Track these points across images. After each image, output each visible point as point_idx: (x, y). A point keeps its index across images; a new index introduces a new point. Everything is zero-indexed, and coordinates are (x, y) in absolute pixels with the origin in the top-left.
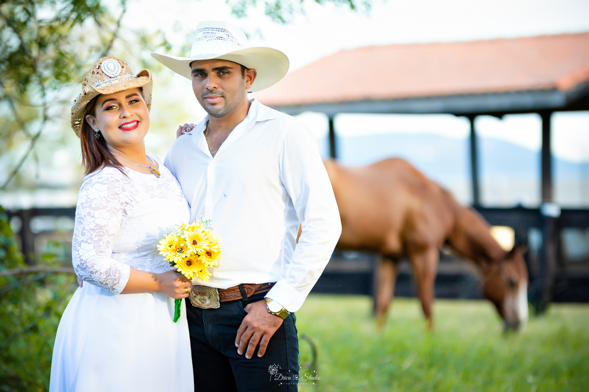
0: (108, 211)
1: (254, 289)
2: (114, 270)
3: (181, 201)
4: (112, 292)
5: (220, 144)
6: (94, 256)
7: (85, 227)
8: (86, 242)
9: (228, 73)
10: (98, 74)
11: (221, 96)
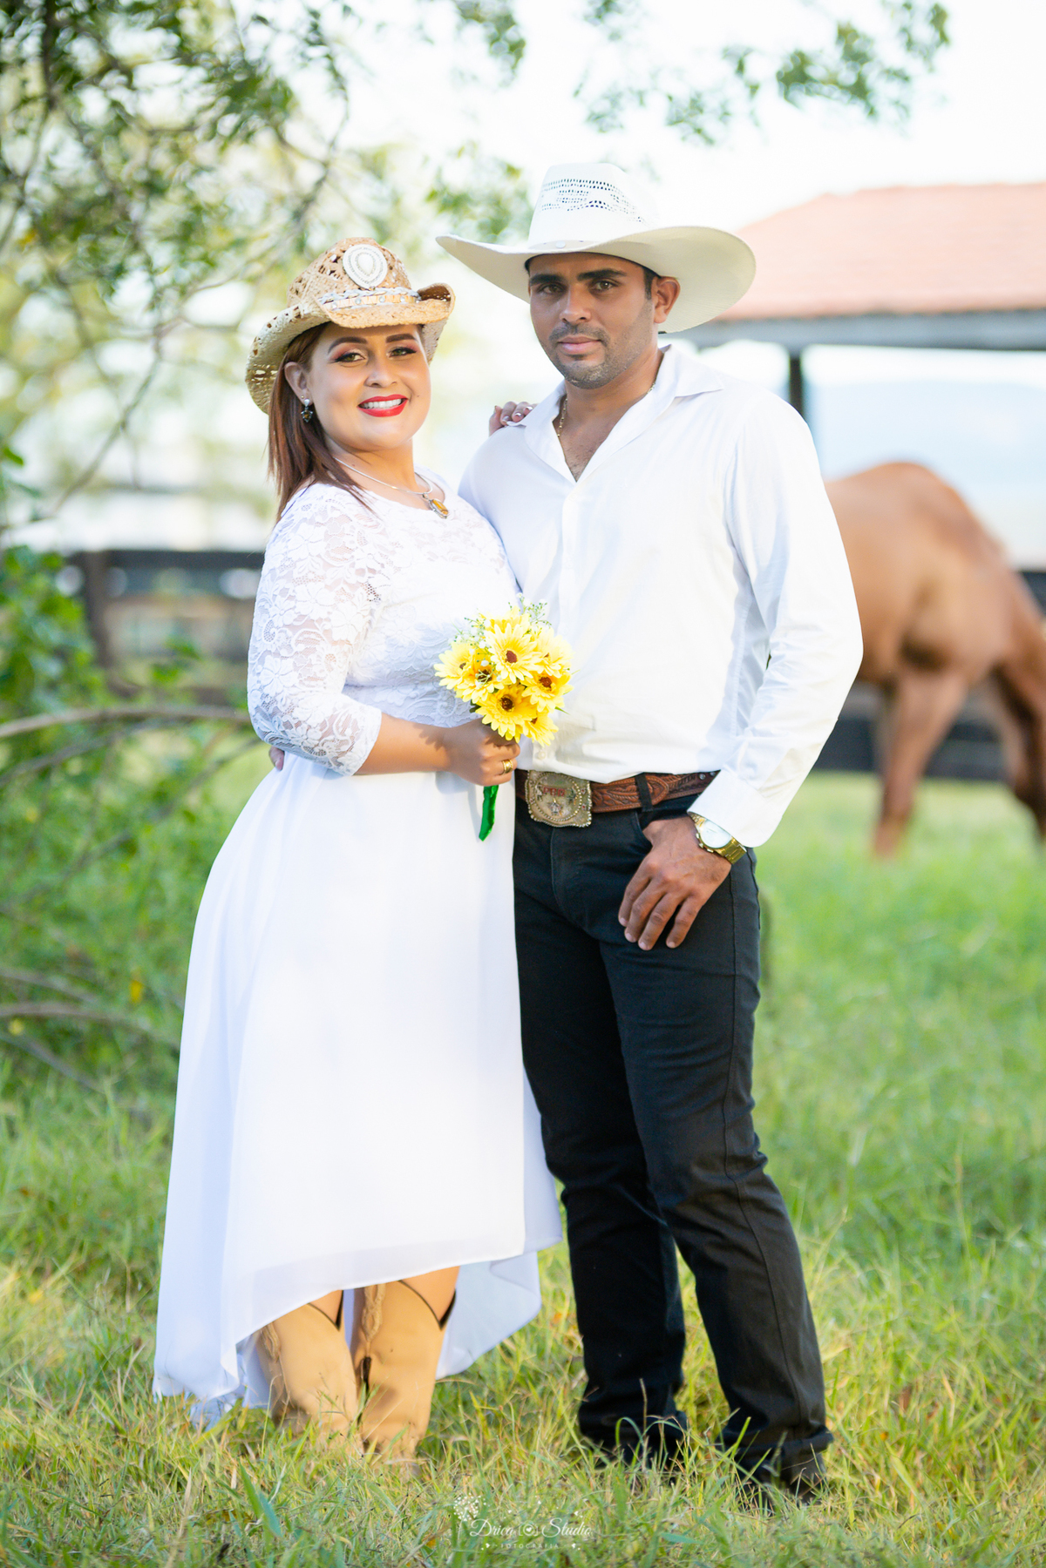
0: (326, 586)
1: (667, 785)
2: (343, 719)
3: (498, 572)
4: (337, 770)
5: (592, 451)
6: (294, 686)
7: (275, 619)
8: (277, 654)
9: (614, 285)
10: (333, 274)
11: (596, 339)
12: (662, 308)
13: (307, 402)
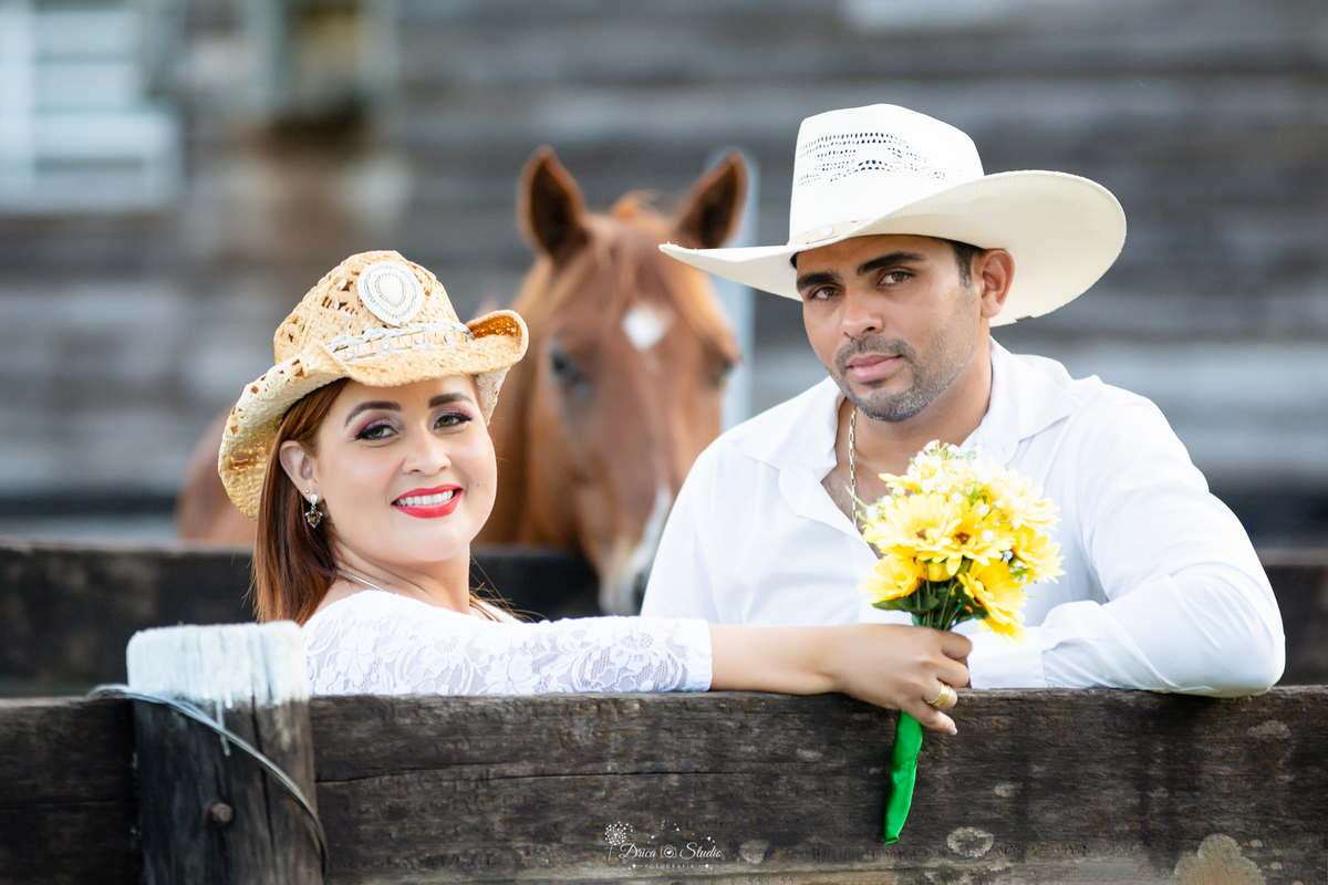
10: (343, 308)
11: (894, 355)
12: (992, 295)
13: (313, 499)
